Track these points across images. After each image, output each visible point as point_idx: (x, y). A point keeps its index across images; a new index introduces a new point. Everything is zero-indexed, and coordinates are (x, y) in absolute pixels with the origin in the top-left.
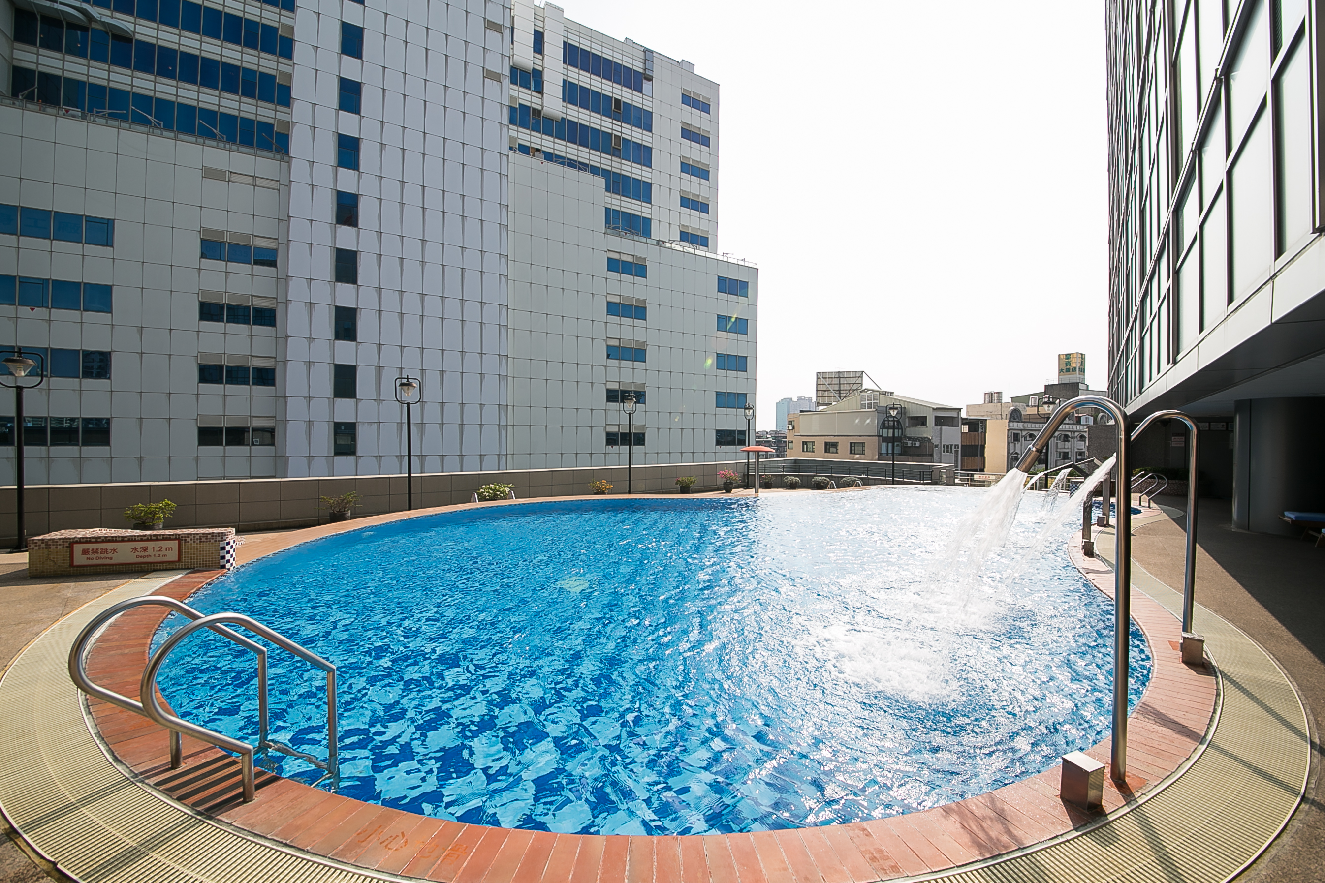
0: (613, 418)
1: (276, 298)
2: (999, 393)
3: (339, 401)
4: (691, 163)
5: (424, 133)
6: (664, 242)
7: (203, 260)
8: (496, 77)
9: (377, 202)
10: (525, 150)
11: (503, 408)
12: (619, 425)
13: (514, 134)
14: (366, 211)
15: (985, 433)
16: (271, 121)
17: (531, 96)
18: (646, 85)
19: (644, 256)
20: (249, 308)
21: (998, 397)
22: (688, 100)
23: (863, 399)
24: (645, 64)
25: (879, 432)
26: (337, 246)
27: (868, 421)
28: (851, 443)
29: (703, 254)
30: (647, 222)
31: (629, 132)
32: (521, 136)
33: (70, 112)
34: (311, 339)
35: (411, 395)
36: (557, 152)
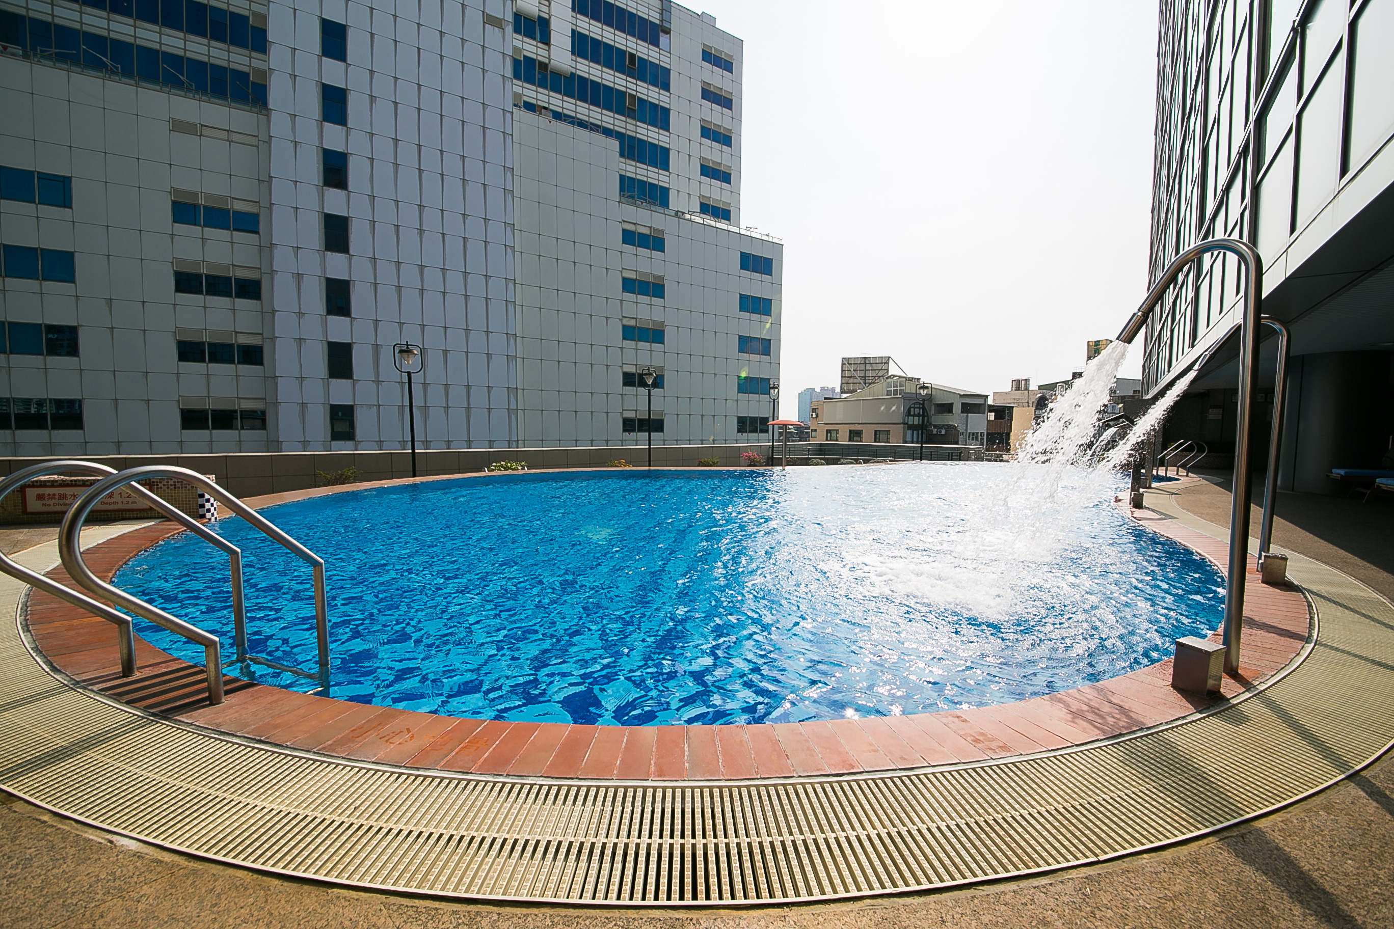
0: (630, 403)
1: (260, 269)
2: (1027, 381)
3: (334, 381)
4: (712, 127)
5: (419, 84)
6: (683, 213)
7: (176, 225)
8: (497, 22)
9: (368, 162)
10: (530, 107)
11: (512, 391)
12: (636, 411)
13: (519, 90)
14: (356, 171)
15: (1011, 420)
16: (246, 69)
17: (537, 47)
18: (663, 39)
19: (663, 228)
20: (230, 278)
21: (1026, 384)
22: (710, 57)
23: (889, 386)
24: (662, 14)
25: (904, 420)
26: (326, 211)
27: (894, 408)
28: (876, 431)
29: (725, 227)
30: (665, 191)
31: (645, 91)
32: (526, 92)
33: (9, 49)
34: (300, 314)
35: (411, 363)
36: (565, 112)
